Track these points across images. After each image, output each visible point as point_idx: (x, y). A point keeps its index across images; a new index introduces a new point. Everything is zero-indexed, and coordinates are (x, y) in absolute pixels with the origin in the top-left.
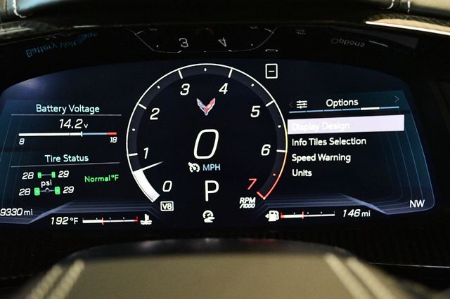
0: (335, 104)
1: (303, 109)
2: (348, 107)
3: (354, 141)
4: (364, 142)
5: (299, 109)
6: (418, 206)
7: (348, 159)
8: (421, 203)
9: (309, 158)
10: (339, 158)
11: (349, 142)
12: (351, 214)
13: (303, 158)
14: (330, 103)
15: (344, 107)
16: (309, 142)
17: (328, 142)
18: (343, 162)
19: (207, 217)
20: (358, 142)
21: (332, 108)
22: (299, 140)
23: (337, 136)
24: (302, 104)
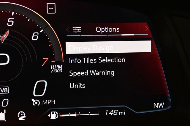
0: (102, 30)
1: (78, 34)
2: (112, 33)
3: (117, 60)
4: (123, 60)
5: (75, 34)
6: (160, 107)
7: (113, 74)
8: (162, 105)
9: (82, 73)
10: (106, 73)
11: (113, 60)
12: (111, 113)
13: (78, 74)
14: (98, 29)
15: (109, 33)
16: (83, 60)
17: (98, 60)
18: (109, 76)
19: (20, 116)
20: (120, 60)
21: (100, 33)
22: (75, 59)
23: (104, 55)
24: (77, 29)
